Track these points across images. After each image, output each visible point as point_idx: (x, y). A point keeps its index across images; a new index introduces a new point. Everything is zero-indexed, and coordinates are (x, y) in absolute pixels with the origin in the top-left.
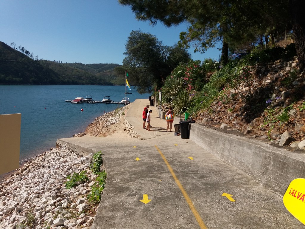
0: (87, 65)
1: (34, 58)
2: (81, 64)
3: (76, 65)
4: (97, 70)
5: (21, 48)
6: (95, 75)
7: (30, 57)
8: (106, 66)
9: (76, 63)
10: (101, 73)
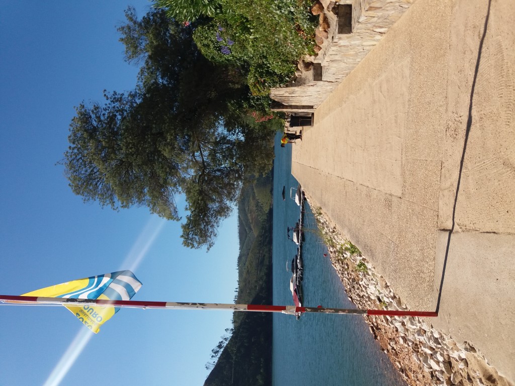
0: (241, 249)
1: (229, 335)
2: (240, 258)
4: (248, 232)
5: (214, 355)
6: (256, 236)
7: (227, 342)
8: (242, 219)
9: (238, 265)
10: (252, 227)
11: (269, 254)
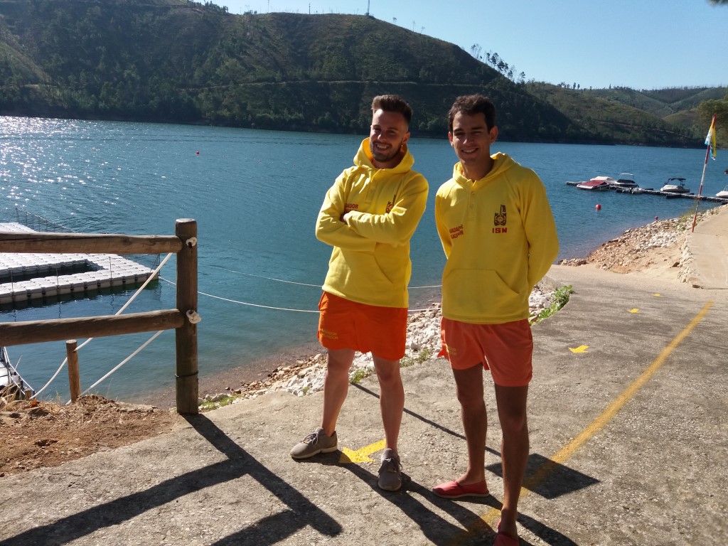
0: (645, 93)
1: (516, 79)
2: (628, 91)
3: (616, 92)
4: (672, 105)
5: (491, 57)
6: (663, 119)
7: (506, 76)
8: (699, 94)
9: (616, 89)
10: (681, 112)
11: (631, 140)
